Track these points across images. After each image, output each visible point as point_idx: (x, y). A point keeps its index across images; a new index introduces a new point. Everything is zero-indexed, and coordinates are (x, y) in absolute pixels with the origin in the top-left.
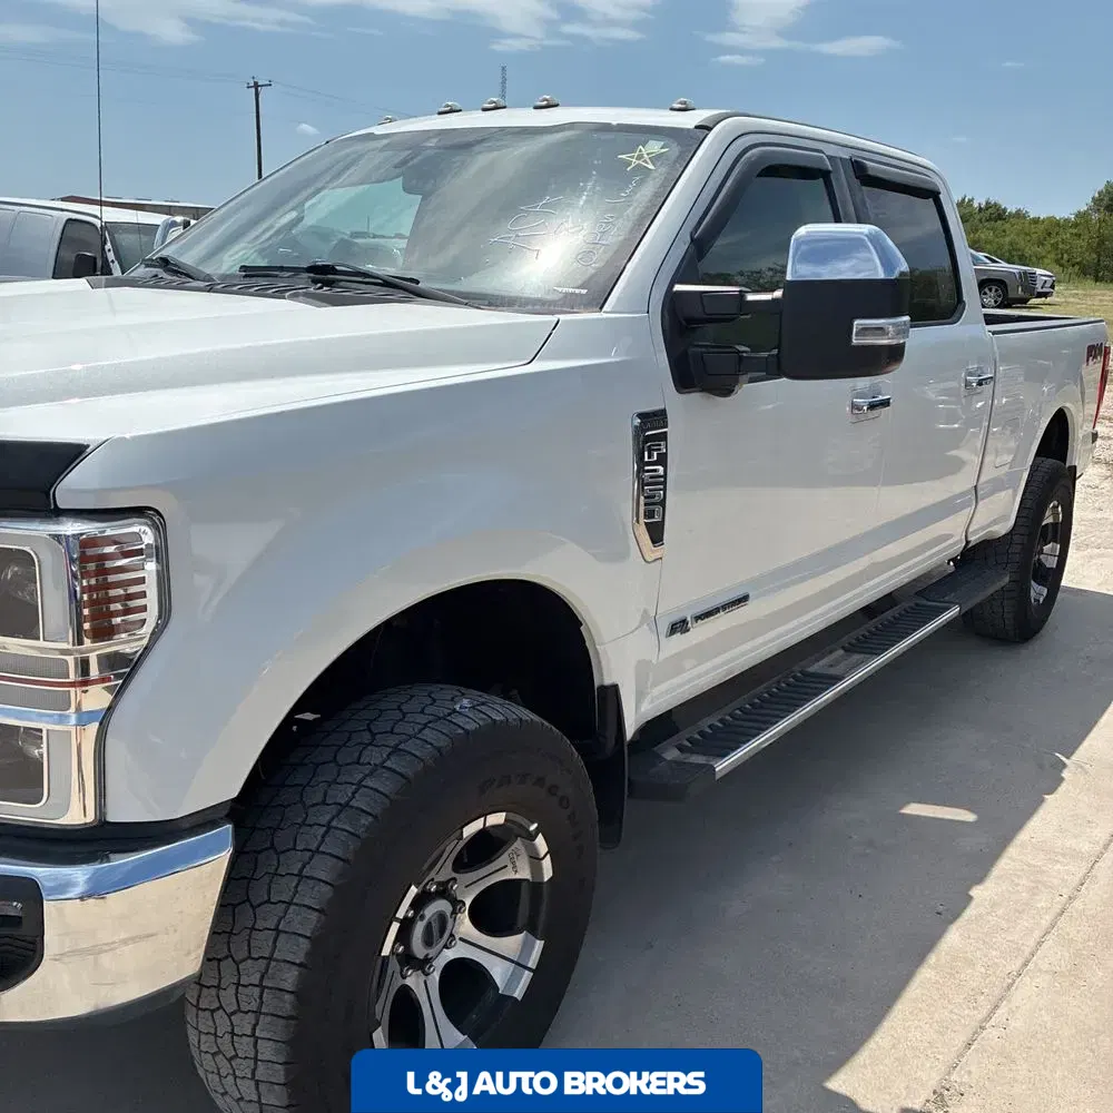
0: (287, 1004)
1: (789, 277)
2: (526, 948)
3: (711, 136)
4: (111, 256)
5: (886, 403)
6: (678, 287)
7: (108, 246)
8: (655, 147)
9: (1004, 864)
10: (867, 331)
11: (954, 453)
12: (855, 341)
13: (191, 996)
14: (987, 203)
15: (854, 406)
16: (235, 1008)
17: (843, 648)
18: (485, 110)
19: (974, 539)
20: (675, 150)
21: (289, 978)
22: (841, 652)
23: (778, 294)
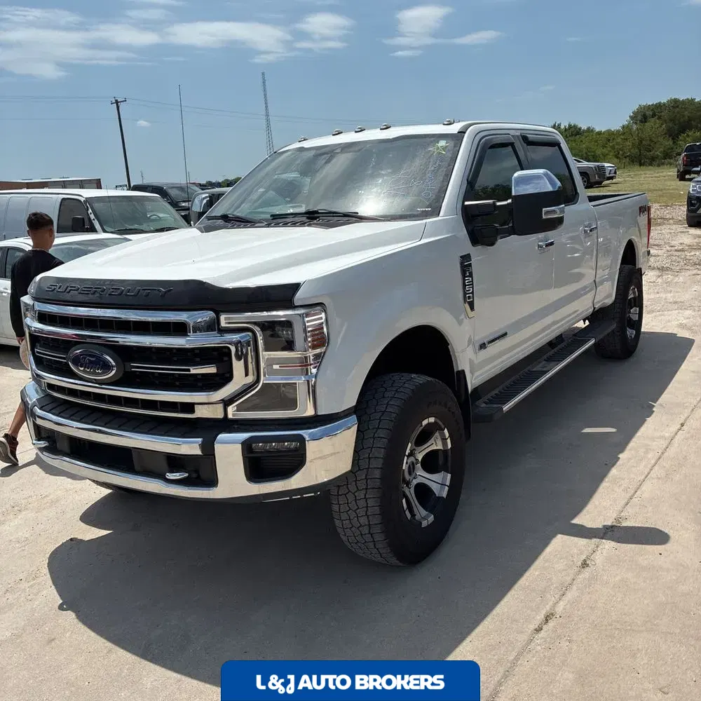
0: (378, 483)
1: (513, 194)
2: (445, 479)
3: (466, 135)
4: (92, 217)
5: (552, 244)
6: (466, 203)
7: (90, 211)
8: (442, 143)
9: (632, 444)
10: (548, 213)
11: (576, 270)
12: (544, 217)
13: (334, 491)
14: (570, 125)
15: (540, 246)
16: (356, 490)
17: (545, 360)
18: (356, 132)
19: (597, 306)
20: (451, 144)
21: (377, 474)
22: (544, 362)
23: (510, 201)
